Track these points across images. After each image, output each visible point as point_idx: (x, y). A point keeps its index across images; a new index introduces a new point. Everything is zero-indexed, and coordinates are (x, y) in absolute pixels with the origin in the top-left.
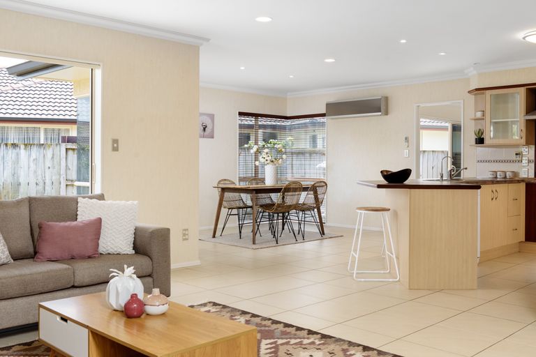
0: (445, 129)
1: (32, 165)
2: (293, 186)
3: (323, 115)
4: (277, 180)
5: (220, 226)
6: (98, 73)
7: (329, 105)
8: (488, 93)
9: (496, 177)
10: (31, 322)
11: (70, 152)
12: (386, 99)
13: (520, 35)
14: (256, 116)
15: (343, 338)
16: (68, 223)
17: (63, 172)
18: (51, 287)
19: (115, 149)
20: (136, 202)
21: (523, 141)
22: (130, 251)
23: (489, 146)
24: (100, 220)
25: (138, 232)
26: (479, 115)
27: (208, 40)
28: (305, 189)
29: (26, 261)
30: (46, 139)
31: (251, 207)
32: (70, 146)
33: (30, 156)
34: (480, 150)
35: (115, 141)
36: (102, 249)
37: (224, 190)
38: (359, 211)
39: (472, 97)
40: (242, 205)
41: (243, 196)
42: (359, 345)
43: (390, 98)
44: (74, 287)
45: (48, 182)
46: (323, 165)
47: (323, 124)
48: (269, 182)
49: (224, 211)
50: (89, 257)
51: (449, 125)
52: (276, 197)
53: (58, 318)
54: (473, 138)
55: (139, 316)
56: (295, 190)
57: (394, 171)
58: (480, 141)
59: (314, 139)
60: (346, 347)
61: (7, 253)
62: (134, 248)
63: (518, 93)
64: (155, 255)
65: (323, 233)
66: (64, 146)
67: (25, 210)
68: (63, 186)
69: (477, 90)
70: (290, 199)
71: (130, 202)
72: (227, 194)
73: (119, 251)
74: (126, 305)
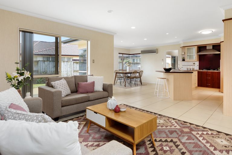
0: (170, 57)
1: (65, 67)
2: (135, 72)
3: (140, 54)
4: (130, 70)
5: (116, 82)
6: (89, 42)
7: (142, 51)
8: (186, 48)
9: (191, 70)
10: (78, 111)
11: (74, 63)
12: (157, 49)
13: (200, 32)
14: (123, 54)
15: (165, 115)
16: (86, 83)
17: (72, 68)
18: (83, 101)
19: (93, 62)
20: (103, 77)
21: (196, 60)
22: (102, 90)
23: (187, 61)
24: (94, 82)
25: (104, 85)
26: (183, 53)
27: (116, 34)
28: (138, 73)
29: (75, 93)
30: (67, 60)
31: (123, 77)
32: (74, 62)
33: (64, 64)
34: (184, 63)
35: (93, 60)
36: (95, 90)
37: (117, 73)
38: (158, 79)
39: (181, 49)
40: (121, 77)
41: (121, 74)
42: (171, 118)
43: (158, 50)
44: (89, 101)
45: (69, 71)
46: (140, 66)
47: (140, 56)
48: (128, 71)
49: (116, 78)
50: (92, 92)
51: (170, 56)
52: (129, 75)
53: (93, 112)
54: (181, 59)
55: (118, 112)
56: (136, 73)
57: (168, 68)
58: (184, 60)
59: (134, 60)
60: (168, 118)
61: (70, 91)
62: (103, 89)
63: (194, 48)
64: (109, 91)
65: (141, 84)
66: (73, 62)
67: (74, 79)
68: (73, 72)
69: (183, 47)
70: (133, 75)
71: (101, 77)
72: (117, 74)
73: (99, 90)
74: (115, 109)
